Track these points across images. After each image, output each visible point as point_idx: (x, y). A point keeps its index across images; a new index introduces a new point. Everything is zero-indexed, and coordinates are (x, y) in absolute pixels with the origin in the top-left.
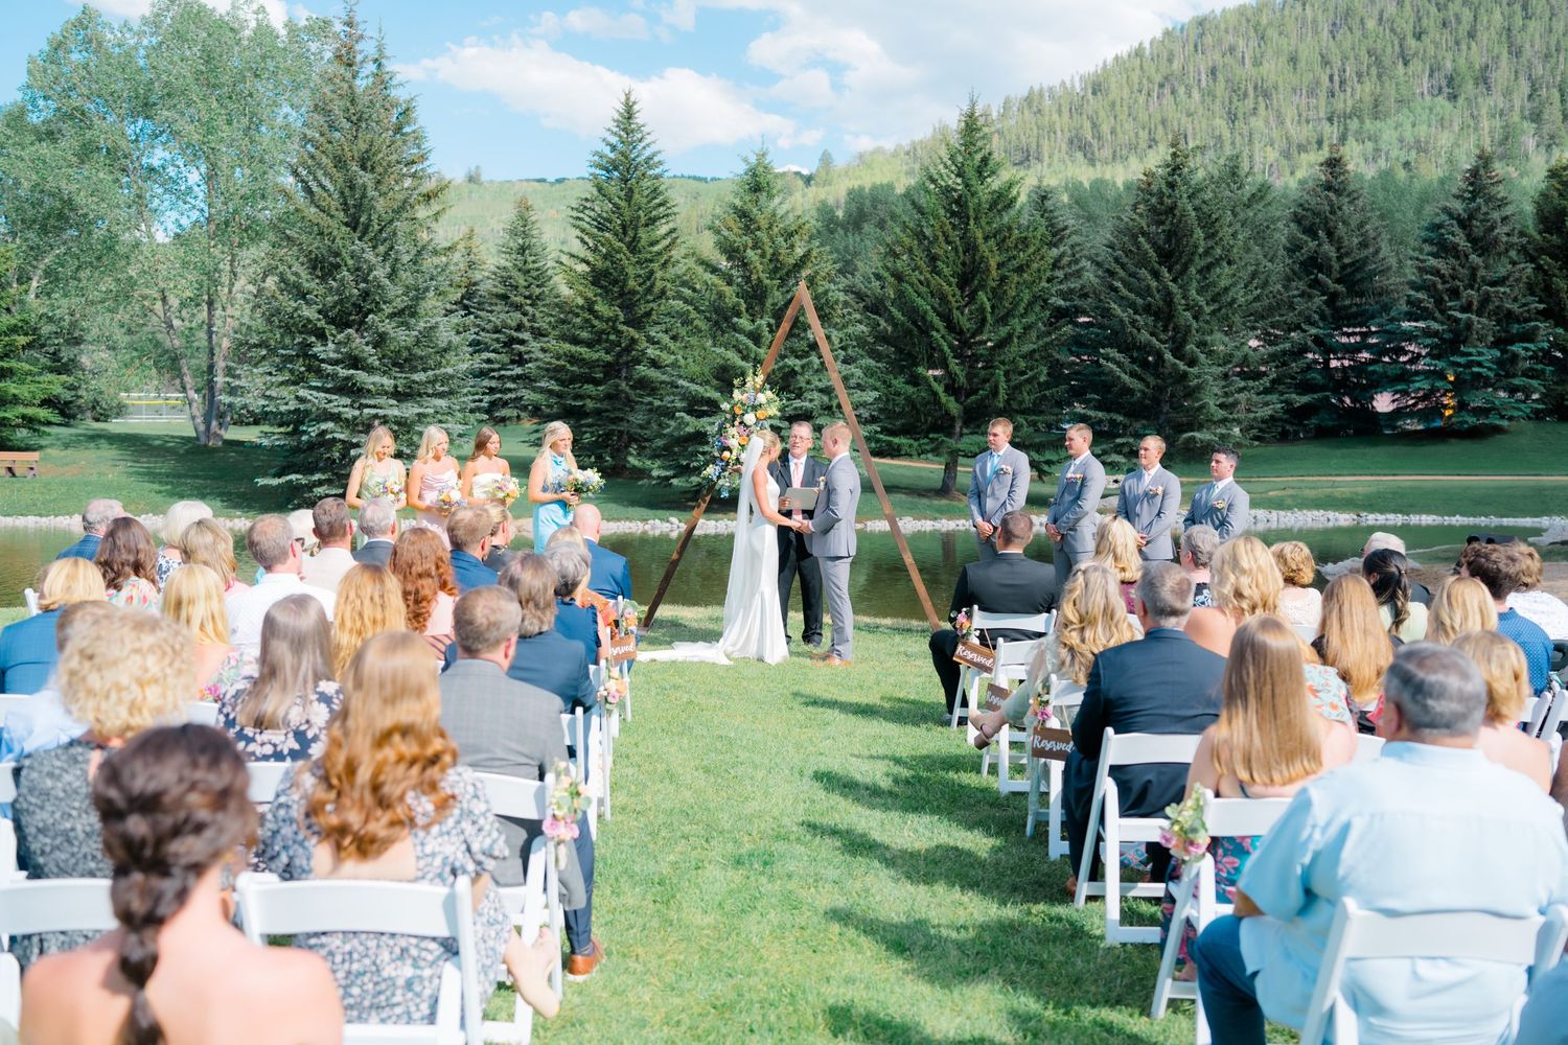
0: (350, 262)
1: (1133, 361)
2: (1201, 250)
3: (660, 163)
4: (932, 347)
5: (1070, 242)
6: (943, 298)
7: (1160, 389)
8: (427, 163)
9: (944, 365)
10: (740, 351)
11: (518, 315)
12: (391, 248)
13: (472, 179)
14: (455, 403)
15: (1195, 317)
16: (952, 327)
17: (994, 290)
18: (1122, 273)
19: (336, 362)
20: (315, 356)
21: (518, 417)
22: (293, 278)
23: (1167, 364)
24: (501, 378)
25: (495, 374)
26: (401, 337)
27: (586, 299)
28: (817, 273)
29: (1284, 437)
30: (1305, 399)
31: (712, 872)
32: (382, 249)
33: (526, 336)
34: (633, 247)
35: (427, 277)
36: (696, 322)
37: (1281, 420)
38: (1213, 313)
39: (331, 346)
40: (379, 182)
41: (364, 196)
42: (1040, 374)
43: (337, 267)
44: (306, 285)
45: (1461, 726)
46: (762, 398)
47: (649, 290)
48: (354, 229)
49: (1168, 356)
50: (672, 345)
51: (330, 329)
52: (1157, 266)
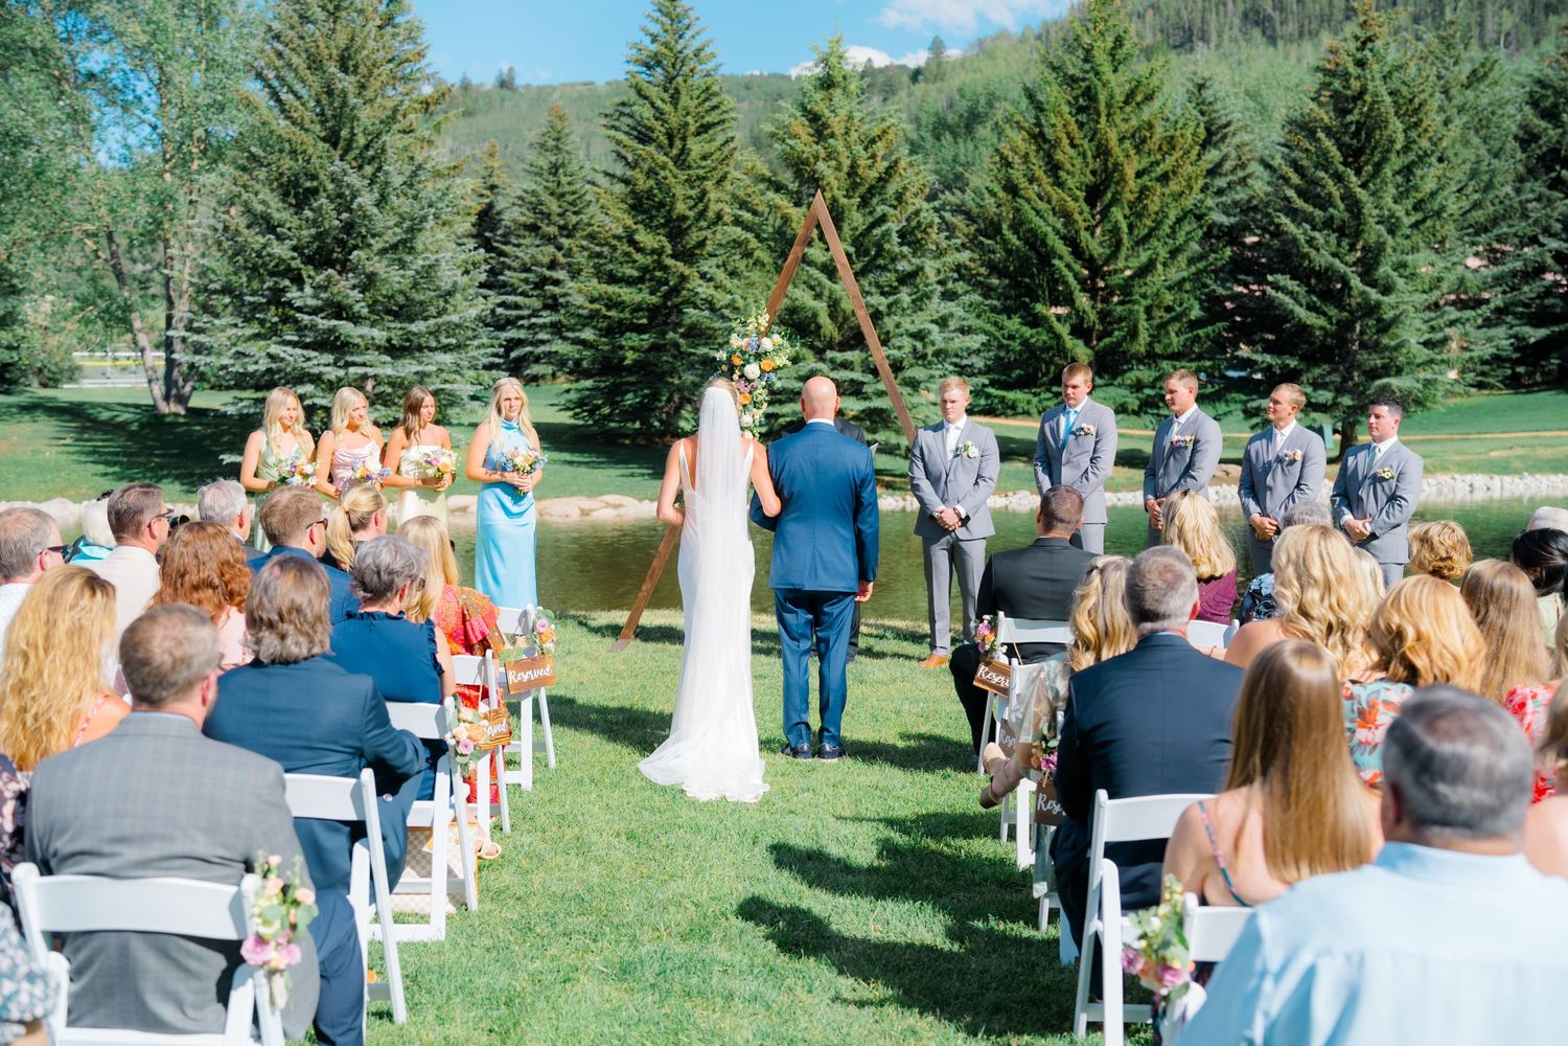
0: (330, 187)
1: (1311, 291)
2: (1398, 146)
3: (713, 55)
4: (1055, 280)
5: (1236, 140)
6: (1067, 216)
7: (1346, 326)
8: (424, 62)
9: (1069, 300)
10: (812, 288)
11: (551, 249)
12: (379, 169)
13: (505, 84)
14: (462, 358)
15: (1392, 232)
16: (1077, 251)
17: (1132, 205)
18: (1295, 179)
19: (315, 311)
20: (289, 304)
21: (554, 375)
22: (260, 208)
23: (1355, 292)
24: (531, 327)
25: (525, 322)
26: (394, 278)
27: (626, 228)
28: (905, 188)
29: (1514, 383)
30: (1542, 332)
31: (587, 984)
32: (369, 170)
33: (560, 274)
34: (681, 161)
35: (424, 202)
36: (758, 254)
37: (1508, 359)
38: (1415, 225)
39: (308, 290)
40: (363, 87)
41: (344, 104)
42: (1190, 308)
43: (314, 192)
44: (276, 216)
45: (1488, 824)
46: (767, 344)
47: (702, 215)
48: (335, 146)
49: (1356, 282)
50: (728, 283)
51: (307, 271)
52: (1341, 168)
